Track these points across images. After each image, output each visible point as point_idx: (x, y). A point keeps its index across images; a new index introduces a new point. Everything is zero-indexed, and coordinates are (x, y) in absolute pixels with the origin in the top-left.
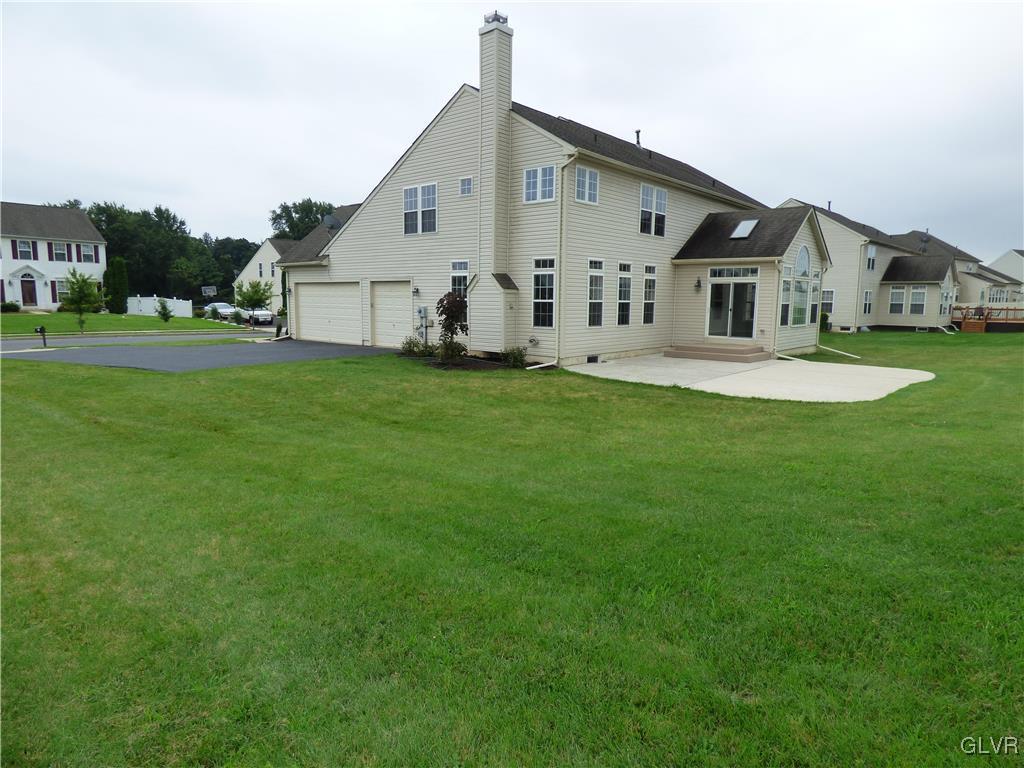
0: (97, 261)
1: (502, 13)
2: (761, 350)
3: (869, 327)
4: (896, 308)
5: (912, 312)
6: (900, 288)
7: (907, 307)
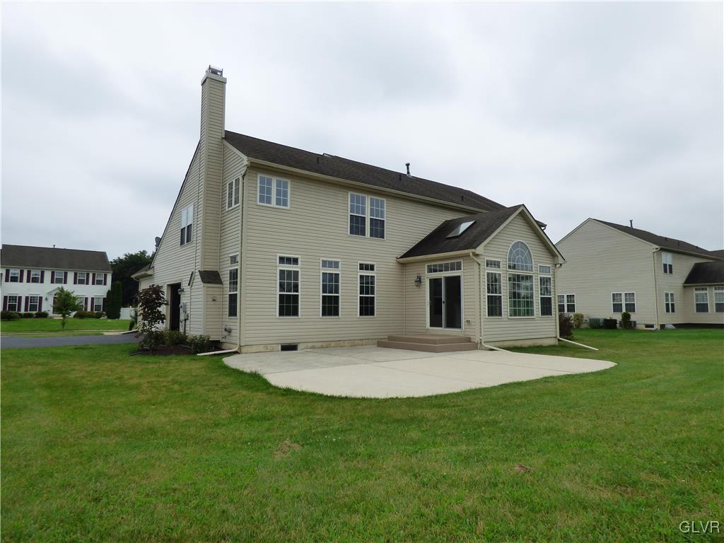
0: (105, 284)
1: (216, 66)
2: (469, 340)
3: (674, 325)
4: (702, 308)
5: (717, 311)
6: (703, 289)
7: (712, 306)
